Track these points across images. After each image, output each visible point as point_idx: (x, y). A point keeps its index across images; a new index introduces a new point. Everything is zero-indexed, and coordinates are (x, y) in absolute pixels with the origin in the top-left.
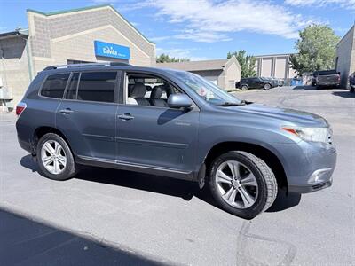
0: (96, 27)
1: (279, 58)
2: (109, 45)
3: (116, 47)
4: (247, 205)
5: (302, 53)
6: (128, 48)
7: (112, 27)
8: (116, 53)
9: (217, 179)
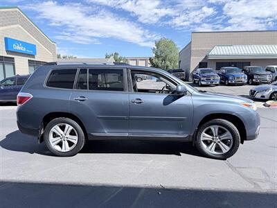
0: (6, 25)
1: (140, 60)
2: (19, 42)
3: (24, 44)
4: (225, 151)
5: (157, 57)
6: (35, 46)
7: (20, 27)
8: (25, 50)
9: (202, 139)
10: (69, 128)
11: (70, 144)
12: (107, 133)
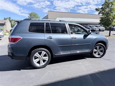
10: (44, 53)
11: (44, 61)
12: (62, 53)
